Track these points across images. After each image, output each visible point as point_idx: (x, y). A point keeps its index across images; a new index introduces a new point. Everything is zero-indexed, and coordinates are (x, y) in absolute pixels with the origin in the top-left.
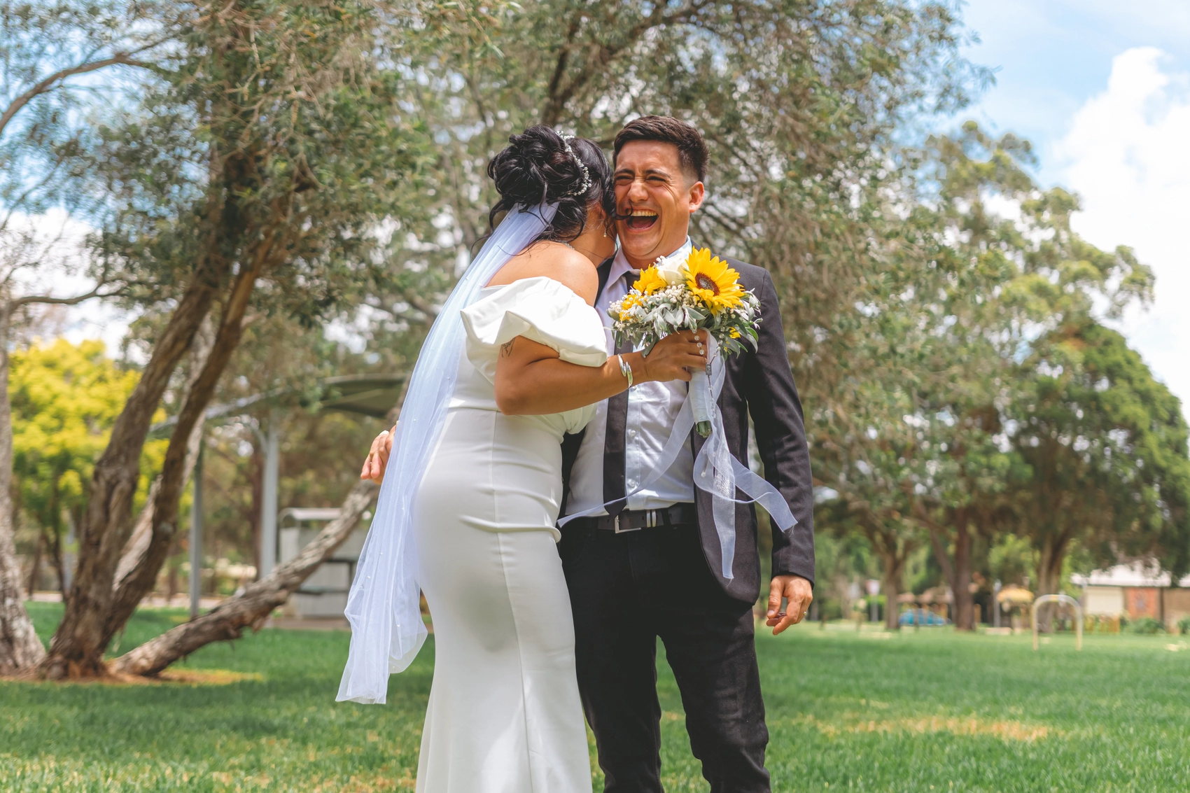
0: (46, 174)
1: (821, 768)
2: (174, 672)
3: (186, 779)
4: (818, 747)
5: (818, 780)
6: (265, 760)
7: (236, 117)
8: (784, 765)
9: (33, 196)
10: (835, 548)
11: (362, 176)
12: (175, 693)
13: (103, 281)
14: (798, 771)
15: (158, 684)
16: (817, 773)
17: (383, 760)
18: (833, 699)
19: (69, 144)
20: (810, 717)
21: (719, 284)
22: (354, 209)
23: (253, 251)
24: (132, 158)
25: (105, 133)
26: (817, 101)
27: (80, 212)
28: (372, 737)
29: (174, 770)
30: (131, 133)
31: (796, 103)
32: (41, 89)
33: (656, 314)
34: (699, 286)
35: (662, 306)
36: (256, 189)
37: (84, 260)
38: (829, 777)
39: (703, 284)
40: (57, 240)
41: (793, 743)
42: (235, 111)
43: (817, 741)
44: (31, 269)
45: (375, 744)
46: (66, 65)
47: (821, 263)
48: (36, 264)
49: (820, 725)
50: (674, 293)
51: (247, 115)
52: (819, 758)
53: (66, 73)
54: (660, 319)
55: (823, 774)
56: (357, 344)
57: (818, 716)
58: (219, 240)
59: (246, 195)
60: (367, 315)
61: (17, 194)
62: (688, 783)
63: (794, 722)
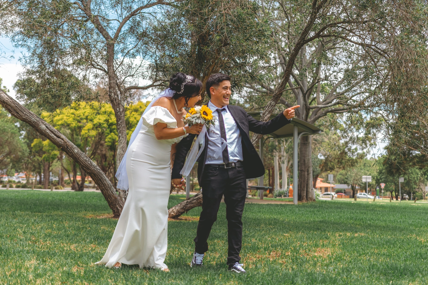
0: (136, 44)
1: (420, 254)
2: (183, 217)
3: (190, 254)
4: (418, 246)
5: (419, 258)
6: (217, 248)
7: (202, 21)
8: (406, 253)
9: (131, 52)
10: (420, 173)
11: (246, 40)
12: (184, 224)
13: (156, 81)
14: (411, 255)
15: (178, 221)
16: (419, 255)
17: (258, 248)
18: (422, 229)
19: (143, 33)
20: (414, 235)
21: (208, 113)
22: (243, 52)
23: (208, 68)
24: (165, 37)
25: (155, 29)
26: (415, 5)
27: (147, 57)
28: (253, 240)
29: (186, 251)
30: (164, 28)
31: (407, 6)
32: (133, 14)
33: (194, 120)
34: (204, 114)
35: (195, 118)
36: (209, 46)
37: (149, 73)
38: (424, 257)
39: (204, 113)
40: (139, 67)
41: (409, 244)
42: (202, 18)
43: (418, 244)
44: (131, 77)
45: (255, 243)
46: (142, 5)
47: (417, 66)
48: (133, 76)
49: (418, 238)
50: (198, 115)
51: (206, 20)
52: (419, 251)
53: (142, 8)
54: (194, 121)
55: (421, 256)
56: (242, 101)
57: (417, 235)
58: (196, 64)
59: (205, 48)
60: (246, 91)
61: (126, 51)
62: (370, 259)
63: (408, 237)
